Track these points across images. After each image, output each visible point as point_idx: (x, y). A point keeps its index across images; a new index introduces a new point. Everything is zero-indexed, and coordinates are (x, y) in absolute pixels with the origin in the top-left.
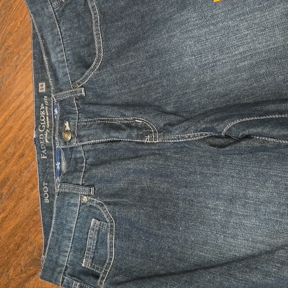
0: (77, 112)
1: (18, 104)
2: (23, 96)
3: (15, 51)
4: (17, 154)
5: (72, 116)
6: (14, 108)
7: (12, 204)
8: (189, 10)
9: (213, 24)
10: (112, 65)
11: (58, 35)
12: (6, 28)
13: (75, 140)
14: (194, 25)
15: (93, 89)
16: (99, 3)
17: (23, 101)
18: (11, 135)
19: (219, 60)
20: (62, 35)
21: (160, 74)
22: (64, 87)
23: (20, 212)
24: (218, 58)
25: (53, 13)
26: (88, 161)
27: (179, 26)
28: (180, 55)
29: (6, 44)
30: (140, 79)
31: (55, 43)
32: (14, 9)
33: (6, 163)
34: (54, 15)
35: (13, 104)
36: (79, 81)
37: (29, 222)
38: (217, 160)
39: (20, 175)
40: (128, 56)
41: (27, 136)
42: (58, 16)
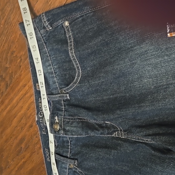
0: (64, 110)
1: (25, 92)
2: (27, 88)
3: (18, 55)
4: (28, 125)
5: (60, 112)
6: (22, 95)
7: (29, 155)
8: (147, 43)
9: (167, 55)
10: (88, 82)
11: (46, 53)
12: (9, 38)
13: (62, 132)
14: (152, 55)
15: (75, 96)
16: (74, 34)
17: (27, 91)
18: (22, 112)
19: (171, 84)
20: (49, 53)
21: (125, 89)
22: (54, 92)
23: (34, 160)
24: (171, 82)
25: (41, 37)
26: (72, 143)
27: (140, 56)
28: (140, 77)
29: (11, 50)
30: (110, 92)
31: (45, 59)
32: (14, 25)
33: (22, 129)
34: (42, 39)
35: (21, 92)
36: (65, 89)
37: (40, 168)
38: (163, 162)
39: (31, 138)
40: (100, 77)
41: (33, 114)
42: (45, 40)
